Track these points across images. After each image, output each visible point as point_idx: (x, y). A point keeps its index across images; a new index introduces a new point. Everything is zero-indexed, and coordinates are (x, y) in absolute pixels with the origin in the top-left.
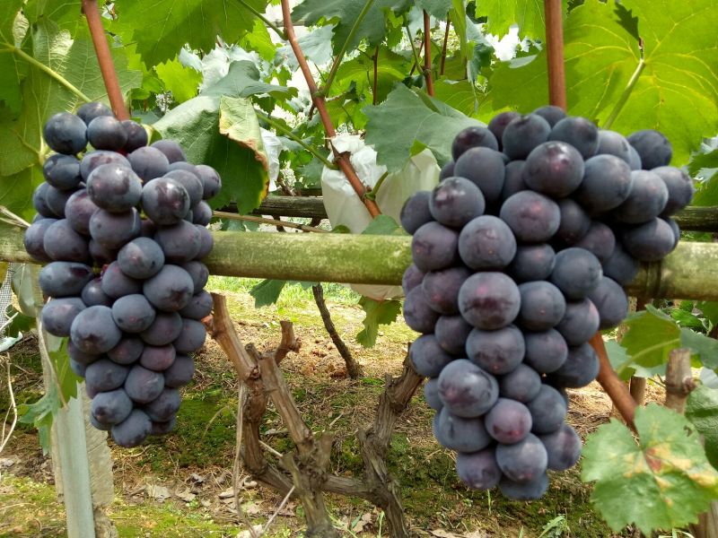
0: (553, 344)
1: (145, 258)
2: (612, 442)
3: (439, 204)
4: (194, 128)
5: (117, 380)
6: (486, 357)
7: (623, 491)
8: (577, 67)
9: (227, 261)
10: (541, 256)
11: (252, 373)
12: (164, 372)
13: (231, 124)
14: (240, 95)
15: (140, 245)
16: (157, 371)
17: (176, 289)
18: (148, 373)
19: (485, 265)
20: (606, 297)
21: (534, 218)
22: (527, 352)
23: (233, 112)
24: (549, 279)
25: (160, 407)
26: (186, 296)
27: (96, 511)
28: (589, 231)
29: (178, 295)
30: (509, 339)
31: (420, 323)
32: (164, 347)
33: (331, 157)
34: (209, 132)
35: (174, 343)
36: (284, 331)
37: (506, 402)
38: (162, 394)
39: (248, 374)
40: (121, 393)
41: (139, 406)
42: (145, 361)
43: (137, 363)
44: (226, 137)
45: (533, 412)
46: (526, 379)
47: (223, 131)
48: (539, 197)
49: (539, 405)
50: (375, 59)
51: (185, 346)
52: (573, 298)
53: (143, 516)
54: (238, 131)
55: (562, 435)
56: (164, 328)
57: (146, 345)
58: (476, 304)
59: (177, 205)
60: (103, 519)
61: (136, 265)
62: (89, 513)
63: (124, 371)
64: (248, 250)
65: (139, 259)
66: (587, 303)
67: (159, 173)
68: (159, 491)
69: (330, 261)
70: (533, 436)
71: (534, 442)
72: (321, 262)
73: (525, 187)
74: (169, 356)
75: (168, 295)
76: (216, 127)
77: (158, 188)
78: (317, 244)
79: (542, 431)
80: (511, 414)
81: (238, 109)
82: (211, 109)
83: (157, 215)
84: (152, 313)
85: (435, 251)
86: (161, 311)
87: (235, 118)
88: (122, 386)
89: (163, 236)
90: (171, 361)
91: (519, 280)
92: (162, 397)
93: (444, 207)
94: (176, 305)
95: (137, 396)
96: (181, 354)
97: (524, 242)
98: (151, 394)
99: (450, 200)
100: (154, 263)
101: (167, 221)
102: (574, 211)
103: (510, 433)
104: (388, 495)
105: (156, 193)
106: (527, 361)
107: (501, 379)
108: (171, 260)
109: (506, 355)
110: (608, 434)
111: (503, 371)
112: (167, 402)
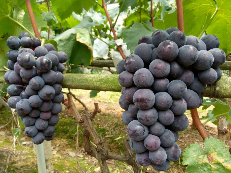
0: (169, 115)
1: (37, 83)
2: (195, 151)
3: (126, 64)
4: (69, 39)
5: (32, 123)
6: (142, 120)
7: (198, 169)
8: (194, 12)
9: (69, 83)
10: (163, 82)
11: (80, 120)
12: (48, 120)
13: (80, 37)
14: (85, 28)
15: (35, 79)
16: (45, 120)
17: (48, 93)
18: (42, 120)
19: (141, 86)
20: (190, 97)
21: (159, 69)
22: (158, 118)
23: (81, 34)
24: (167, 91)
25: (47, 131)
26: (52, 96)
27: (46, 161)
28: (183, 73)
29: (49, 95)
30: (151, 113)
31: (124, 106)
32: (47, 112)
33: (116, 47)
34: (74, 40)
35: (51, 110)
36: (95, 106)
37: (151, 135)
38: (47, 127)
39: (79, 121)
40: (34, 127)
41: (39, 131)
42: (41, 117)
43: (38, 117)
44: (78, 42)
45: (161, 140)
46: (158, 127)
47: (78, 40)
48: (161, 61)
49: (163, 137)
50: (140, 13)
51: (54, 112)
52: (175, 98)
53: (66, 162)
54: (83, 40)
55: (173, 148)
56: (46, 106)
57: (41, 111)
58: (138, 100)
59: (47, 65)
60: (49, 163)
61: (34, 86)
62: (44, 161)
63: (34, 120)
64: (75, 80)
65: (35, 83)
66: (182, 100)
67: (44, 55)
68: (72, 154)
69: (100, 84)
70: (162, 148)
71: (162, 150)
72: (97, 84)
73: (158, 58)
74: (49, 115)
75: (45, 95)
76: (76, 39)
77: (40, 60)
78: (97, 78)
79: (165, 146)
80: (152, 140)
81: (83, 32)
82: (74, 33)
83: (41, 69)
84: (41, 101)
85: (125, 81)
86: (44, 101)
87: (82, 35)
88: (34, 125)
89: (44, 76)
90: (49, 117)
91: (155, 92)
92: (48, 128)
93: (128, 65)
94: (48, 98)
95: (39, 128)
96: (53, 114)
97: (156, 78)
98: (43, 127)
99: (130, 63)
100: (40, 85)
101: (44, 71)
102: (176, 66)
103: (151, 147)
104: (133, 162)
105: (39, 62)
106: (158, 121)
107: (149, 127)
108: (46, 84)
109: (149, 119)
110: (193, 148)
111: (149, 125)
112: (49, 130)
